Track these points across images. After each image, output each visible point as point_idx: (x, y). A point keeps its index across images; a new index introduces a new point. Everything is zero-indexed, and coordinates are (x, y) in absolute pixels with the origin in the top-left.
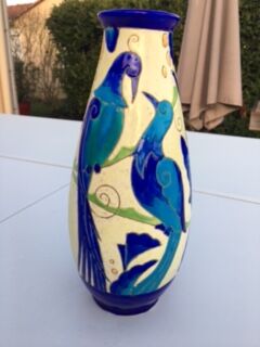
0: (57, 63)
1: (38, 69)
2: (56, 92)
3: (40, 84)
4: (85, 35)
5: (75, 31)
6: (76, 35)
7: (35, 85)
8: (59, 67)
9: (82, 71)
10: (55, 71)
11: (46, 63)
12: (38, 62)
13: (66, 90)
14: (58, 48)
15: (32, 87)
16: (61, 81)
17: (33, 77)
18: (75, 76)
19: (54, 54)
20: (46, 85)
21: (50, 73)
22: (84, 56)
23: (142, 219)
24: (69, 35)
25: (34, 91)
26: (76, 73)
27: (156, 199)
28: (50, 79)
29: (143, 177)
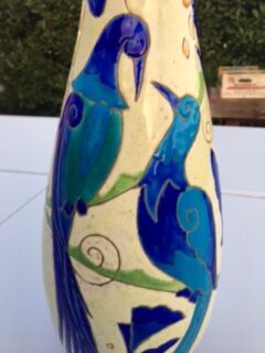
4: (18, 21)
5: (8, 16)
6: (9, 21)
9: (19, 60)
18: (12, 66)
22: (19, 44)
23: (156, 286)
26: (12, 62)
27: (178, 253)
29: (155, 219)
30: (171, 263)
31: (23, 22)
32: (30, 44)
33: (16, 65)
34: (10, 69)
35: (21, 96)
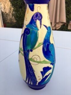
0: (13, 12)
1: (8, 14)
2: (13, 20)
3: (9, 18)
4: (20, 4)
6: (18, 4)
7: (7, 18)
8: (13, 13)
9: (20, 14)
10: (13, 14)
11: (10, 12)
12: (7, 12)
13: (16, 20)
14: (13, 7)
15: (6, 19)
16: (15, 17)
17: (6, 16)
19: (12, 9)
20: (10, 18)
21: (11, 15)
22: (20, 10)
24: (16, 4)
25: (7, 20)
26: (18, 14)
28: (11, 17)
30: (49, 58)
31: (22, 4)
32: (23, 10)
33: (19, 15)
34: (18, 16)
35: (20, 23)
